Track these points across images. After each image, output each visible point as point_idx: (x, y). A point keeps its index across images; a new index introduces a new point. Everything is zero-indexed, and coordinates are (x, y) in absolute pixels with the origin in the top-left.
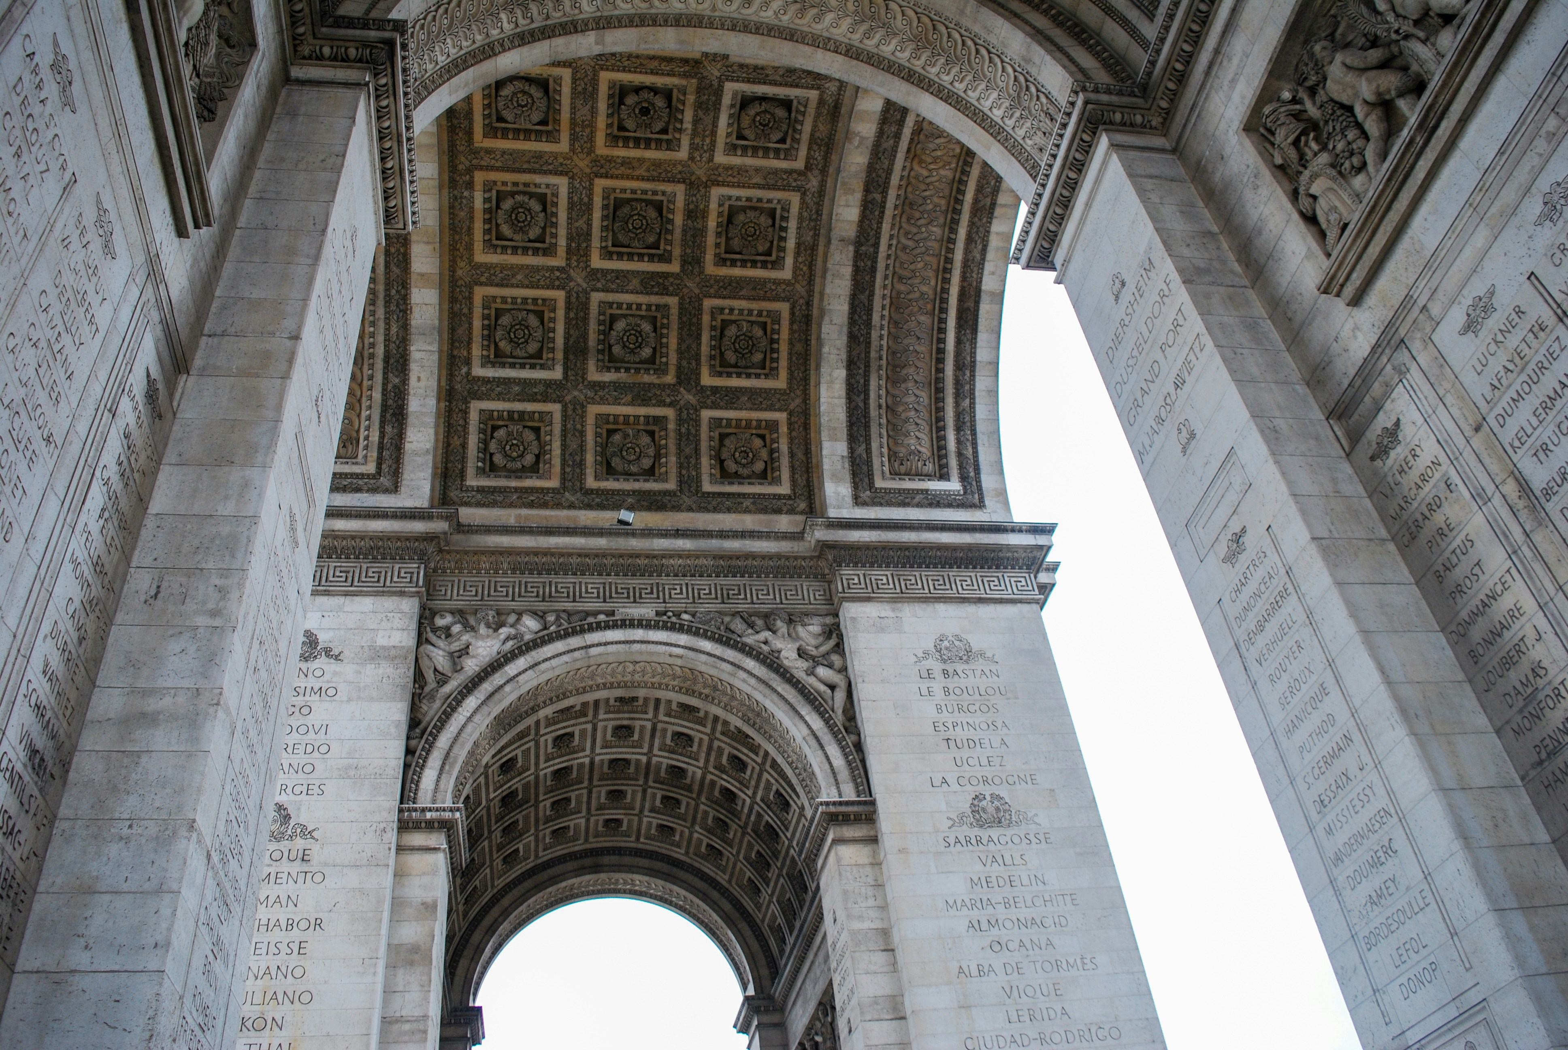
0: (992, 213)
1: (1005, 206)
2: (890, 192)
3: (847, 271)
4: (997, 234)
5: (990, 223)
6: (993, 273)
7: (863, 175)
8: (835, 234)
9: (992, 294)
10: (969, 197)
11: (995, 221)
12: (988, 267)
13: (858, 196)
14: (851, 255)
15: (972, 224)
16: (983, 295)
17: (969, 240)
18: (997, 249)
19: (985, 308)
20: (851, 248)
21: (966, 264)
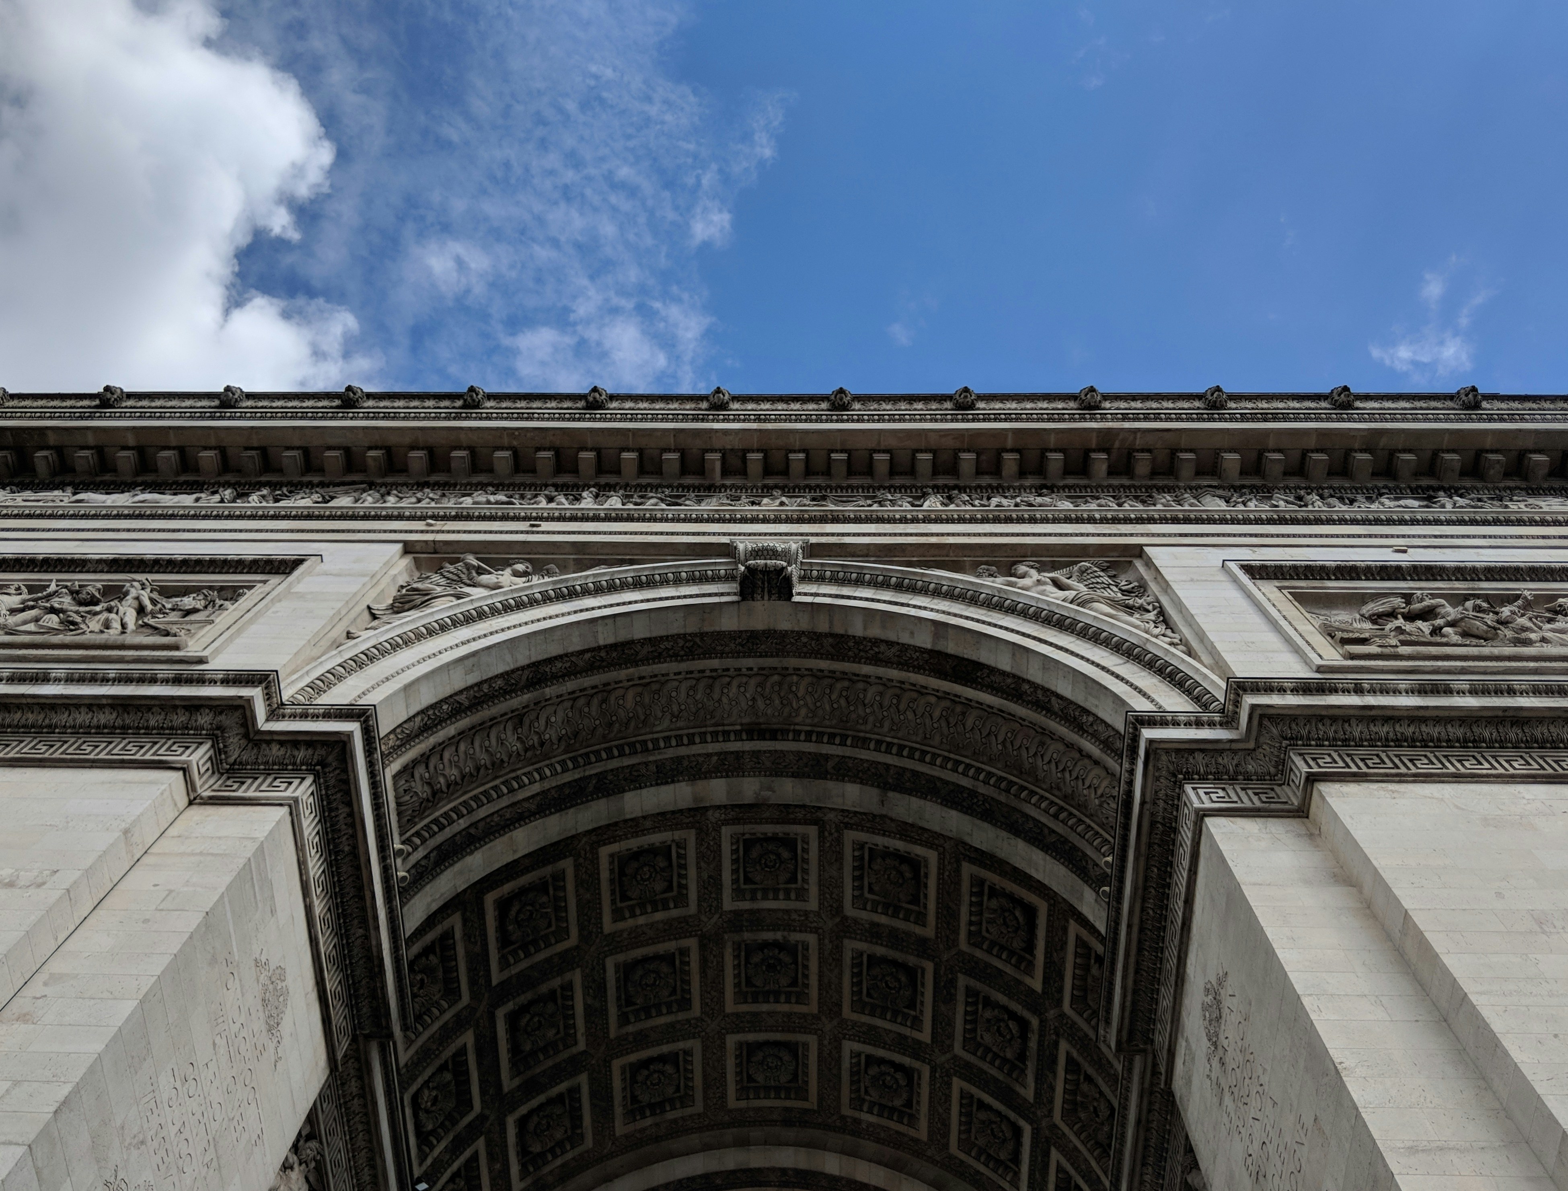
0: (842, 636)
1: (831, 622)
2: (824, 752)
3: (915, 802)
4: (865, 628)
5: (854, 637)
6: (912, 633)
7: (806, 781)
8: (876, 809)
9: (936, 636)
10: (824, 664)
11: (851, 632)
12: (905, 639)
13: (830, 784)
14: (897, 795)
15: (856, 659)
16: (938, 648)
17: (876, 660)
18: (884, 627)
19: (951, 647)
20: (891, 794)
21: (904, 665)
